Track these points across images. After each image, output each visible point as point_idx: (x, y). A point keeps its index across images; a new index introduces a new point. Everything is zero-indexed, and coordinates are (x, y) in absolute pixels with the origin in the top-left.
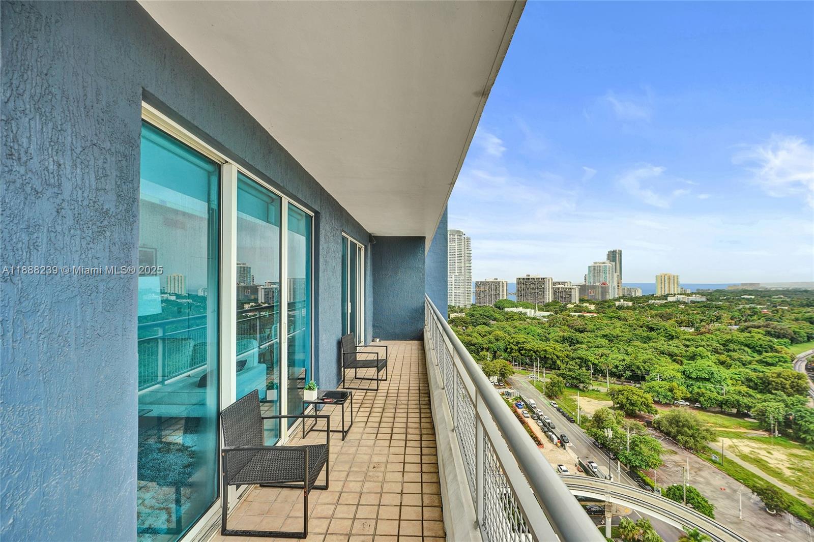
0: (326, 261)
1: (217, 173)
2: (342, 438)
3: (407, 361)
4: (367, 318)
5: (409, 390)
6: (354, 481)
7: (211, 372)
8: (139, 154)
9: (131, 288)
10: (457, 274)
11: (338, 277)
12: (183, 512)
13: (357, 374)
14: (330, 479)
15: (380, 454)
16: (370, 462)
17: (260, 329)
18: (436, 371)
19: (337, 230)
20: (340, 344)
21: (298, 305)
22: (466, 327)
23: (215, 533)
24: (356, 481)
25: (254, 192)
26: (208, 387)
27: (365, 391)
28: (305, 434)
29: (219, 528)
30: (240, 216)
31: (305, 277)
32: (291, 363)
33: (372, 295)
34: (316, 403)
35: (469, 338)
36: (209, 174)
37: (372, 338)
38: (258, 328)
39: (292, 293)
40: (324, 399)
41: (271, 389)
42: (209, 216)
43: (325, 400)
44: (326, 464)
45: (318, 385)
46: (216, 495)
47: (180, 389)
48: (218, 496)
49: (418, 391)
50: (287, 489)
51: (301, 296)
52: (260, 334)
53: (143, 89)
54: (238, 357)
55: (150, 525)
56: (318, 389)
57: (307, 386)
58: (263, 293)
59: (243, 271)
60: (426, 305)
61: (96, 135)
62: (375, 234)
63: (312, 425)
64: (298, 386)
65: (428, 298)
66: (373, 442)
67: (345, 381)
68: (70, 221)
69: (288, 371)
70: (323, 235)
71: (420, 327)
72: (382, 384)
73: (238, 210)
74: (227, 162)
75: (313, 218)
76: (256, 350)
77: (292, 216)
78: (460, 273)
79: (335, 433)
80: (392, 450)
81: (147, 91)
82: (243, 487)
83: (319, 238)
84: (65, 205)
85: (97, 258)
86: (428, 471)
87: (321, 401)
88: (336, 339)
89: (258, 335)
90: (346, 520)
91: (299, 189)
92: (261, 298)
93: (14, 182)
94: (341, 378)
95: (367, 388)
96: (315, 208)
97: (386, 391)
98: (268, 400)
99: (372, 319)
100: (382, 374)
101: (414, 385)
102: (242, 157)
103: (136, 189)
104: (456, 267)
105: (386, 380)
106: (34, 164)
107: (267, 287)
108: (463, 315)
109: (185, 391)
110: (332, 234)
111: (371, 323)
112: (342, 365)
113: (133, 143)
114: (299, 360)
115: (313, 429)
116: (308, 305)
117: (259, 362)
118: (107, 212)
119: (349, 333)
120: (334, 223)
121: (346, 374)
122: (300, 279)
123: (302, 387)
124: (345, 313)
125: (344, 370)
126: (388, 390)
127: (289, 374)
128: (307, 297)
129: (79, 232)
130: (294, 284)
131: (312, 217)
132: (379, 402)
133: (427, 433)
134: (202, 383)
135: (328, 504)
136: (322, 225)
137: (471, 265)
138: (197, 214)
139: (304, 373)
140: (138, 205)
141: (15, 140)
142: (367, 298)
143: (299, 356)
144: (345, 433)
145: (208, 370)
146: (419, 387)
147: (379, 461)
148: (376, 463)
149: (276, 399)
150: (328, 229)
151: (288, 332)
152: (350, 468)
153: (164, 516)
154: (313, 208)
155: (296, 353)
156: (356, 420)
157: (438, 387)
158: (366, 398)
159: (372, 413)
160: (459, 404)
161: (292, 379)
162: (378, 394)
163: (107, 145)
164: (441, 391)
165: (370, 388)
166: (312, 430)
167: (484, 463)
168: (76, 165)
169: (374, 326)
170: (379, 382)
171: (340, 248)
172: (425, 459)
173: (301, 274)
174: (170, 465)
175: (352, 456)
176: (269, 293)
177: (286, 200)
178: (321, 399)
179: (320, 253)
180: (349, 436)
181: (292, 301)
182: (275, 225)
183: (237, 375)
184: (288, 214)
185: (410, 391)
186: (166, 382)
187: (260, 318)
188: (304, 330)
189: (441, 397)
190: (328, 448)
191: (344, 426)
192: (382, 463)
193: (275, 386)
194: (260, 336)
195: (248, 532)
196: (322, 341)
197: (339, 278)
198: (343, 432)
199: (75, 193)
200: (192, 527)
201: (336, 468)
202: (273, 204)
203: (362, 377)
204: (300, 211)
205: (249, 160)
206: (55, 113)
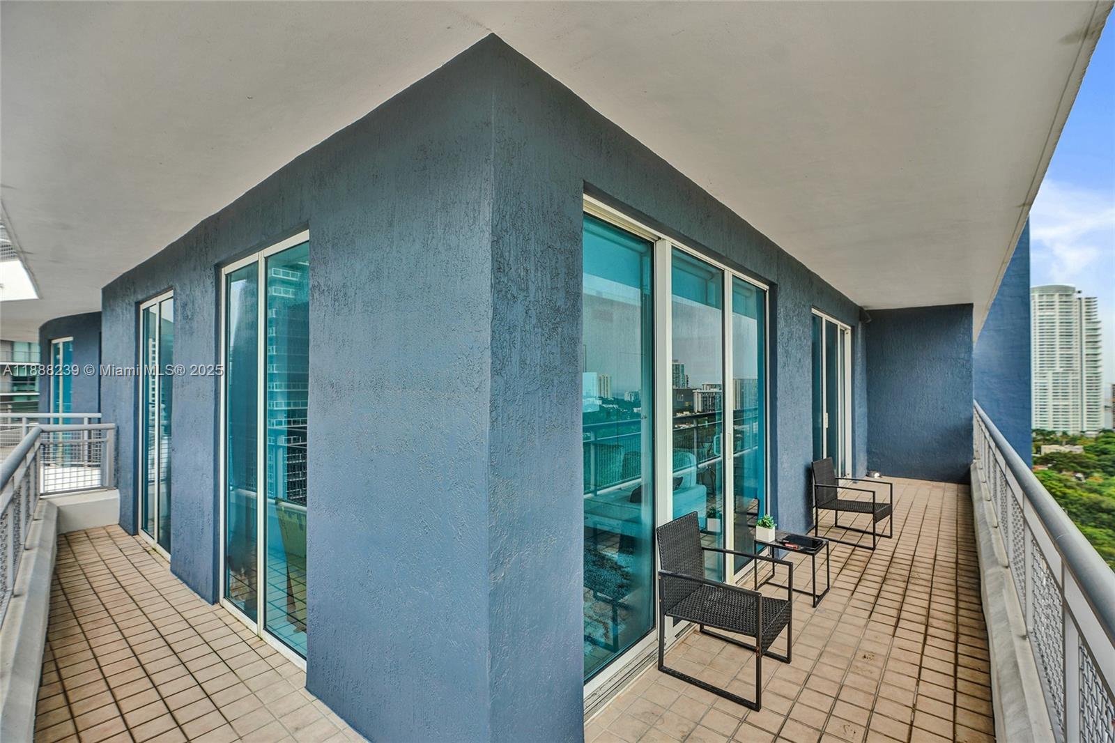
0: (787, 352)
1: (650, 253)
2: (812, 604)
3: (933, 514)
4: (857, 439)
5: (935, 559)
6: (831, 666)
7: (646, 485)
8: (581, 248)
9: (577, 382)
10: (1061, 370)
11: (806, 374)
12: (619, 632)
13: (838, 521)
14: (793, 651)
15: (875, 642)
16: (858, 649)
17: (697, 442)
18: (993, 536)
19: (804, 306)
20: (809, 472)
21: (747, 416)
22: (1084, 473)
23: (650, 665)
24: (834, 667)
25: (689, 269)
26: (643, 504)
27: (853, 547)
28: (758, 585)
29: (655, 661)
30: (674, 300)
31: (757, 378)
32: (739, 491)
33: (865, 403)
34: (773, 547)
35: (1092, 495)
36: (641, 255)
37: (866, 471)
38: (695, 440)
39: (739, 399)
40: (785, 543)
41: (712, 517)
42: (642, 304)
43: (787, 545)
44: (787, 626)
45: (776, 521)
46: (651, 625)
47: (612, 502)
48: (654, 626)
49: (954, 566)
50: (733, 645)
51: (751, 402)
52: (698, 448)
53: (584, 181)
54: (675, 473)
55: (590, 634)
56: (777, 528)
57: (760, 521)
58: (700, 399)
59: (677, 370)
60: (975, 422)
61: (550, 237)
62: (869, 307)
63: (768, 576)
64: (749, 523)
65: (981, 412)
66: (864, 622)
67: (819, 528)
68: (534, 321)
69: (735, 501)
70: (782, 315)
71: (961, 460)
72: (882, 543)
73: (673, 293)
74: (660, 238)
75: (767, 293)
76: (694, 469)
77: (739, 293)
78: (1068, 368)
79: (802, 595)
80: (897, 642)
81: (588, 183)
82: (683, 623)
83: (776, 320)
84: (531, 307)
85: (553, 354)
86: (968, 693)
87: (781, 545)
88: (805, 463)
89: (695, 450)
90: (817, 711)
91: (746, 257)
92: (698, 407)
93: (501, 291)
94: (812, 522)
95: (855, 543)
96: (770, 279)
97: (890, 554)
98: (708, 530)
99: (866, 441)
100: (882, 525)
101: (947, 554)
102: (675, 229)
103: (580, 284)
104: (1058, 356)
105: (890, 537)
106: (513, 273)
107: (705, 391)
108: (1078, 450)
109: (618, 504)
110: (796, 312)
111: (864, 448)
112: (814, 504)
113: (576, 239)
114: (749, 487)
115: (769, 581)
116: (761, 413)
117: (698, 483)
118: (558, 310)
119: (825, 457)
120: (798, 297)
121: (819, 518)
122: (750, 380)
123: (753, 524)
124: (819, 428)
125: (817, 512)
126: (894, 552)
127: (735, 506)
128: (761, 405)
129: (540, 329)
130: (742, 388)
131: (765, 292)
132: (877, 566)
133: (969, 634)
134: (636, 497)
135: (790, 682)
136: (780, 302)
137: (1099, 351)
138: (632, 302)
139: (756, 508)
140: (582, 299)
141: (502, 256)
142: (856, 408)
143: (749, 483)
144: (817, 599)
145: (643, 484)
146: (957, 558)
147: (874, 652)
148: (868, 652)
149: (719, 531)
150: (790, 305)
151: (734, 451)
152: (825, 646)
153: (602, 631)
154: (766, 279)
155: (745, 479)
156: (837, 584)
157: (995, 562)
158: (853, 557)
159: (863, 581)
160: (1037, 592)
161: (740, 512)
162: (874, 556)
163: (558, 245)
164: (1003, 570)
165: (860, 544)
166: (766, 582)
167: (1081, 690)
168: (537, 269)
169: (869, 452)
170: (877, 538)
171: (809, 332)
172: (961, 672)
173: (752, 373)
174: (605, 581)
175: (828, 632)
176: (709, 399)
177: (729, 273)
178: (780, 543)
179: (778, 340)
180: (823, 604)
181: (739, 408)
182: (716, 307)
183: (674, 494)
184: (733, 291)
185: (937, 562)
186: (598, 493)
187: (697, 428)
188: (756, 450)
189: (1001, 579)
190: (790, 606)
191: (816, 588)
192: (880, 655)
193: (718, 515)
194: (698, 451)
195: (687, 677)
196: (782, 464)
197: (808, 376)
198: (813, 595)
199: (537, 294)
200: (629, 649)
201: (801, 639)
202: (713, 280)
203: (848, 526)
204: (749, 286)
205: (684, 231)
206: (524, 225)
